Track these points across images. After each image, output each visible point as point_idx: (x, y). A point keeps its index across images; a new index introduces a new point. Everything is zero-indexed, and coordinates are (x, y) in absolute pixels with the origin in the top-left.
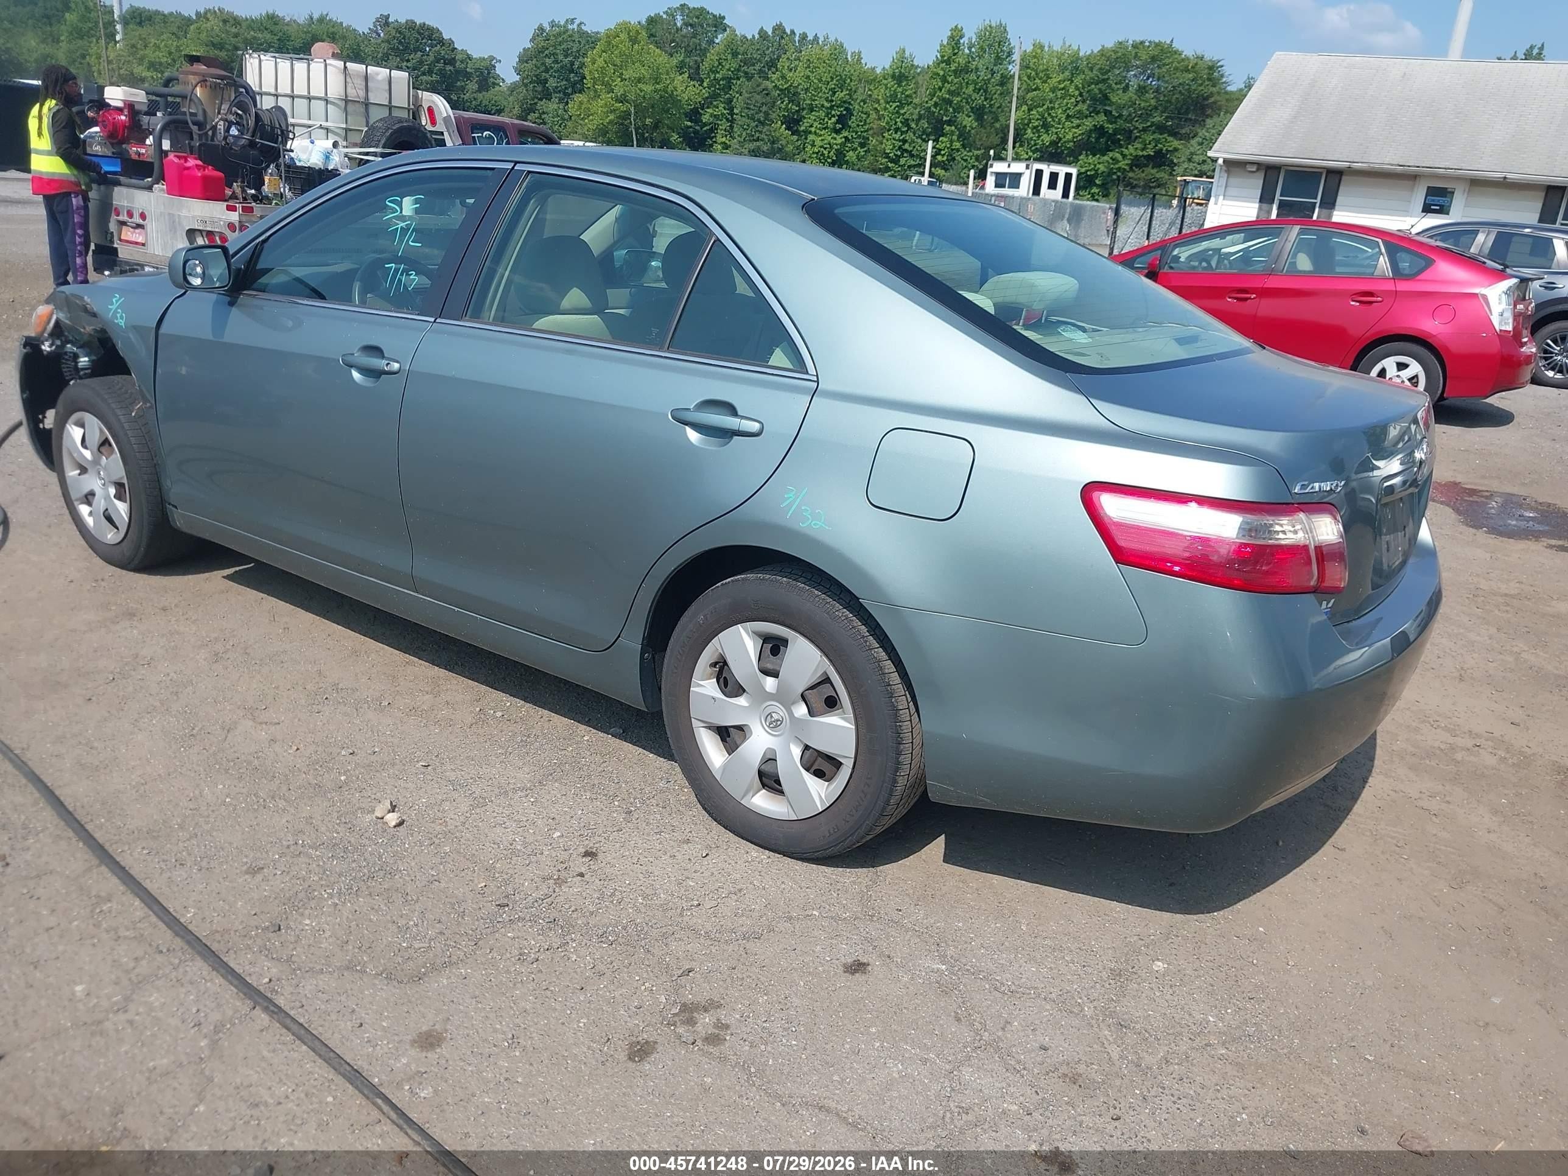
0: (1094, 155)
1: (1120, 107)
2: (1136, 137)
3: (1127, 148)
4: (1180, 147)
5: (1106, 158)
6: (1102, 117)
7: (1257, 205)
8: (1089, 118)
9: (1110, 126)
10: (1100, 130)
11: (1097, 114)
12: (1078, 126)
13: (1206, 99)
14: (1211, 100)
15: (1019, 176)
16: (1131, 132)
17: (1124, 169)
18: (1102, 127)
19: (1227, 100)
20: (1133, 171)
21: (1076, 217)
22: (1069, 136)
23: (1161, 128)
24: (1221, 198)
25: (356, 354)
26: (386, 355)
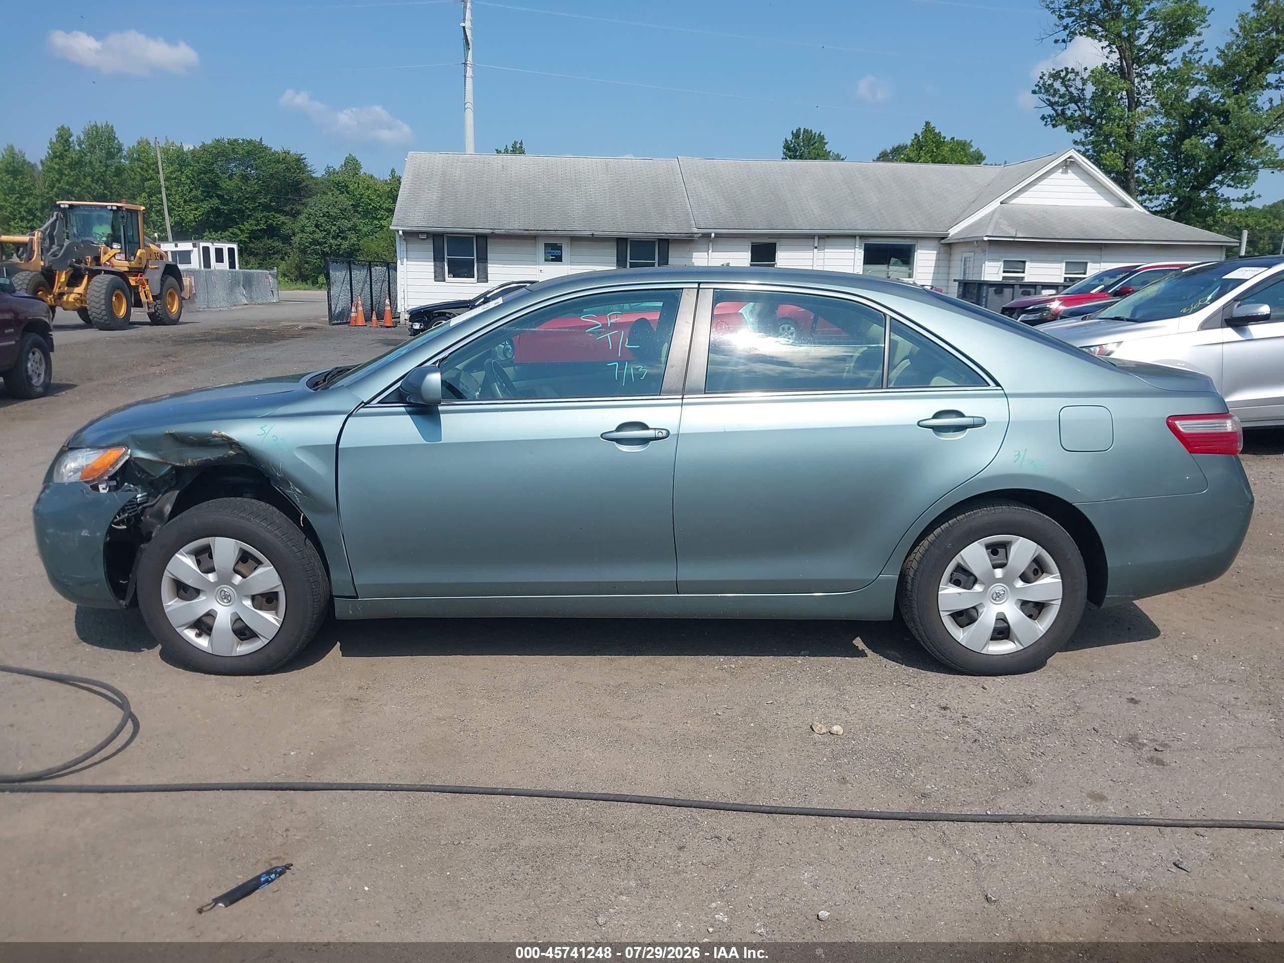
0: (216, 232)
1: (229, 192)
2: (250, 216)
3: (243, 225)
4: (287, 221)
5: (227, 233)
6: (216, 201)
7: (433, 264)
8: (205, 202)
9: (225, 208)
10: (216, 211)
11: (211, 198)
12: (196, 209)
13: (300, 183)
14: (304, 184)
15: (188, 253)
16: (243, 211)
17: (245, 241)
18: (218, 209)
19: (316, 184)
20: (253, 243)
21: (248, 282)
22: (191, 217)
23: (266, 208)
24: (405, 260)
25: (617, 431)
26: (650, 426)
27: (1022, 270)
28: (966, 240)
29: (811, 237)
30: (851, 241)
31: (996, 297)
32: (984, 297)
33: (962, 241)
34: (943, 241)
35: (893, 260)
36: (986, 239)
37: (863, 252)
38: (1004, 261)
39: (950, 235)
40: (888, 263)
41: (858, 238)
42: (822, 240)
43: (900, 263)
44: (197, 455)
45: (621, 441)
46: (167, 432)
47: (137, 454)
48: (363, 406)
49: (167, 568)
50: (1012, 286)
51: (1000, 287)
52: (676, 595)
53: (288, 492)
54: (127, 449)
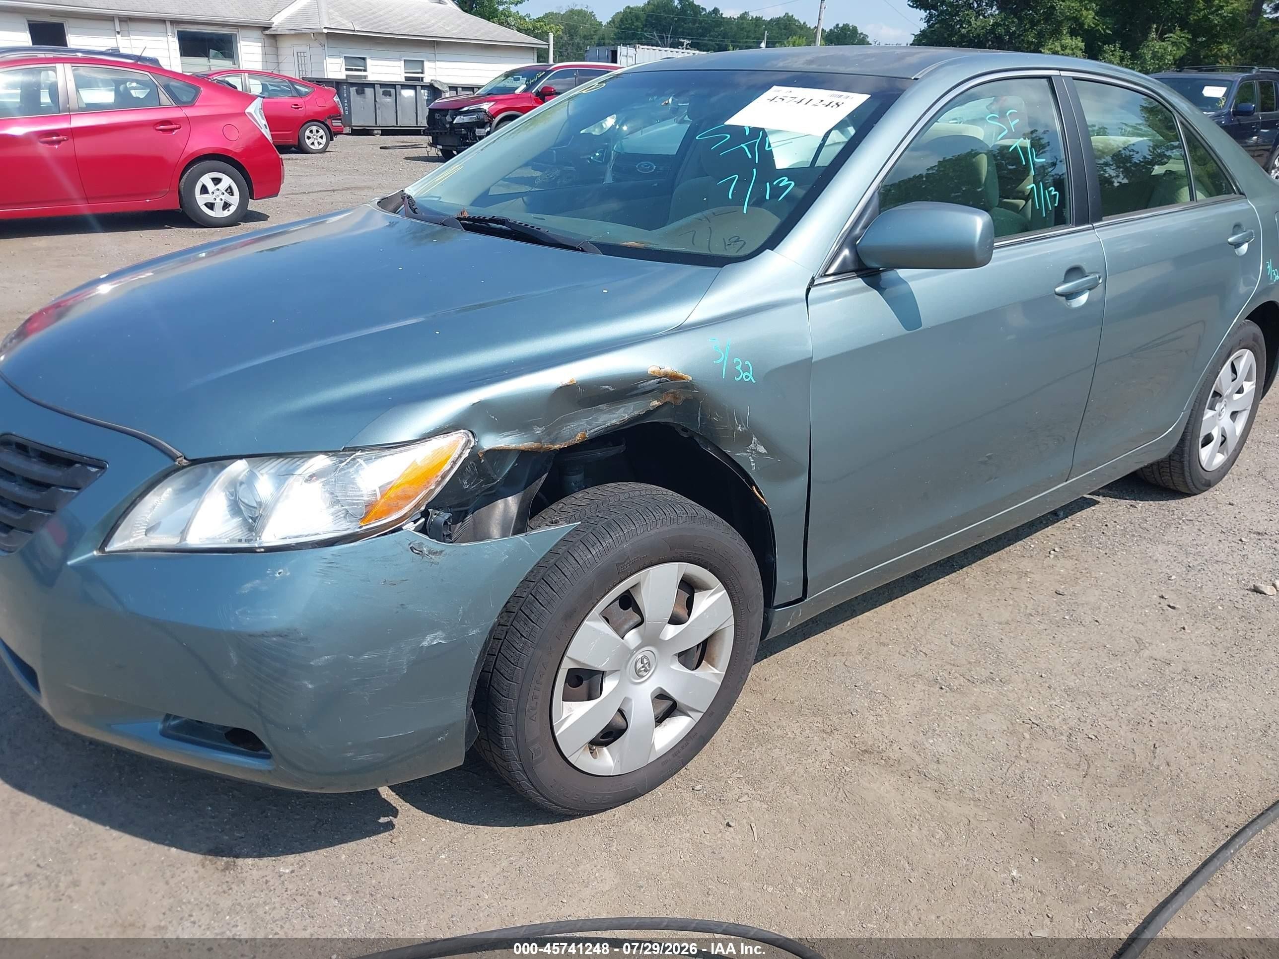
25: (1065, 281)
26: (1087, 271)
27: (363, 68)
28: (300, 32)
29: (109, 18)
30: (161, 27)
31: (358, 98)
32: (347, 98)
33: (293, 32)
34: (267, 32)
35: (212, 52)
36: (325, 31)
37: (177, 41)
38: (345, 57)
39: (274, 25)
40: (207, 56)
41: (168, 24)
42: (123, 24)
43: (220, 55)
44: (596, 419)
45: (1070, 295)
46: (560, 385)
47: (490, 442)
48: (812, 284)
49: (569, 653)
50: (372, 85)
51: (362, 86)
52: (1065, 483)
53: (739, 456)
54: (470, 435)
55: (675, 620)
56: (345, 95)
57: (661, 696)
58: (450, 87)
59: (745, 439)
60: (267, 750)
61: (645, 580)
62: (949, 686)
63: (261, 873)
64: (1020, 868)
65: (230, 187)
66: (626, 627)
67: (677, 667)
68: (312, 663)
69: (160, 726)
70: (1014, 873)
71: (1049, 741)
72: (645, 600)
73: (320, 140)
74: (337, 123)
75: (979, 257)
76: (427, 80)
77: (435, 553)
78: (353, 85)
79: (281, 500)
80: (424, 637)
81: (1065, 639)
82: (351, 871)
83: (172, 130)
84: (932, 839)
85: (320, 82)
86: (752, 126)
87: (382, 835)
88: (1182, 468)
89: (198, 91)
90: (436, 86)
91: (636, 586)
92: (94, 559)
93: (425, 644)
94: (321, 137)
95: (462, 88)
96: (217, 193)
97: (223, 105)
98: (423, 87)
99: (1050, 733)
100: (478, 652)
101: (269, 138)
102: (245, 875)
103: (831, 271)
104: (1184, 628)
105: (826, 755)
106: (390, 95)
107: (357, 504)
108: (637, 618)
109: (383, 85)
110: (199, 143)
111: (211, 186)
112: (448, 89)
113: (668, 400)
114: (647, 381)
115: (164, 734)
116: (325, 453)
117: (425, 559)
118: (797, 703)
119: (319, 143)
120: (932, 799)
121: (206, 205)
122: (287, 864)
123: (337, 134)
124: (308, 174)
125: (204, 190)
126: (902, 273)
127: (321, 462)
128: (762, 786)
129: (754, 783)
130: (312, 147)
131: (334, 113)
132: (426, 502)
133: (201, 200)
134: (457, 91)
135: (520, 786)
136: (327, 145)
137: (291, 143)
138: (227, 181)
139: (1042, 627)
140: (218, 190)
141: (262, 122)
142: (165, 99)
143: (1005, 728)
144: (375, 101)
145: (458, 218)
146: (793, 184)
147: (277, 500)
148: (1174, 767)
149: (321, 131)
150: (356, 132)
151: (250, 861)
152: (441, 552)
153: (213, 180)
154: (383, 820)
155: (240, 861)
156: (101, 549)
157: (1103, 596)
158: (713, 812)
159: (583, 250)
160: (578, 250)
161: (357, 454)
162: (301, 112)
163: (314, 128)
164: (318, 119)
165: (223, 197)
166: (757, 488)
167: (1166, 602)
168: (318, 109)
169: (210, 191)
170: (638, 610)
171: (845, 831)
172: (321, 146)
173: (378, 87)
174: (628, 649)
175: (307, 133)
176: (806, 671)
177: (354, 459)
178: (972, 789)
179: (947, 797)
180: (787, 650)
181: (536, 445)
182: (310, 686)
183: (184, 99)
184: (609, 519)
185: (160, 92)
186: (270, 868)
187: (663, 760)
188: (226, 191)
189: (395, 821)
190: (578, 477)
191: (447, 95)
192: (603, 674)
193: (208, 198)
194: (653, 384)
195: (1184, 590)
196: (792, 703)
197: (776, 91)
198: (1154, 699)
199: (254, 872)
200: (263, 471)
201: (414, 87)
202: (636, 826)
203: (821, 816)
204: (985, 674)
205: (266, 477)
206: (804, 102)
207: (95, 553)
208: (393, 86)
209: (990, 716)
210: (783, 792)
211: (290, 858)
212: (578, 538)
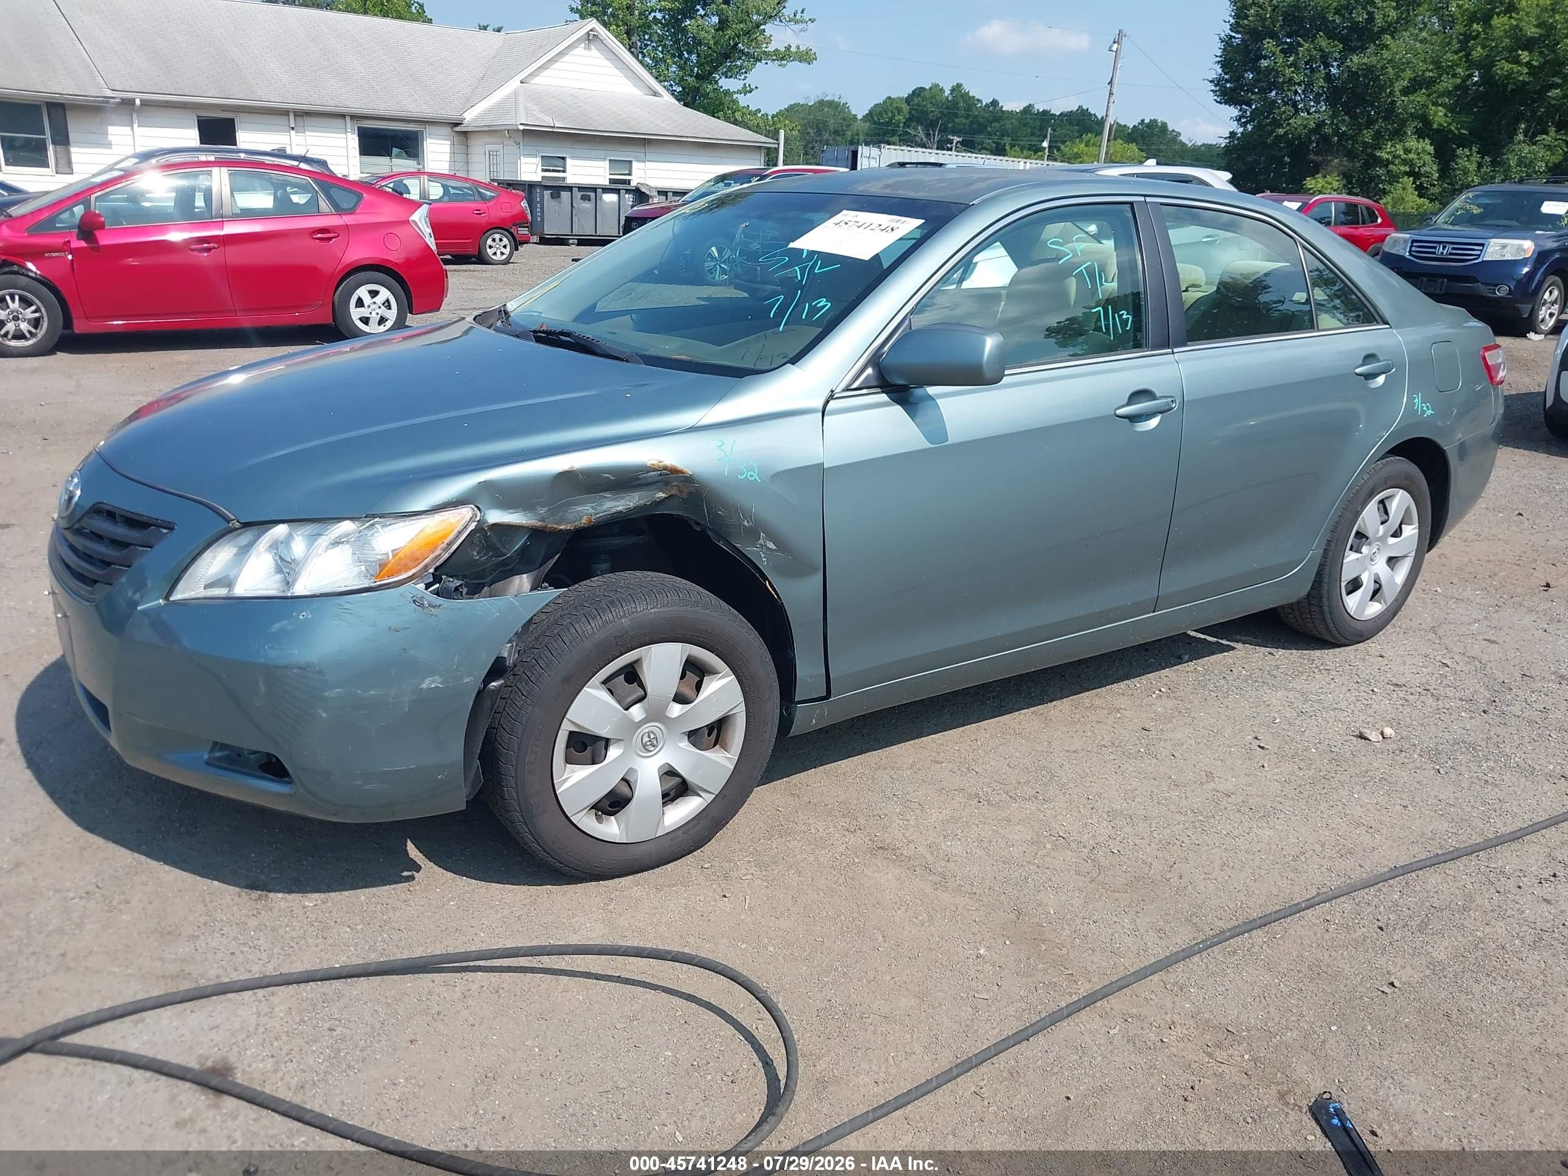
25: (1129, 403)
26: (1158, 395)
27: (562, 169)
28: (493, 128)
29: (284, 113)
30: (339, 122)
31: (553, 203)
32: (538, 202)
33: (486, 129)
34: (458, 129)
35: (395, 151)
36: (521, 128)
37: (357, 139)
38: (542, 157)
39: (465, 121)
40: (389, 155)
41: (348, 119)
42: (299, 119)
43: (404, 154)
44: (602, 505)
45: (1133, 418)
46: (561, 470)
47: (495, 516)
48: (831, 397)
49: (568, 716)
50: (570, 188)
51: (557, 189)
52: (1152, 614)
53: (750, 551)
54: (476, 509)
55: (680, 699)
56: (538, 199)
57: (669, 772)
58: (659, 192)
59: (753, 534)
60: (291, 778)
61: (646, 656)
62: (988, 801)
63: (288, 904)
64: (988, 948)
65: (388, 301)
66: (630, 699)
67: (685, 744)
68: (326, 694)
69: (206, 756)
70: (982, 952)
71: (1069, 852)
72: (648, 675)
73: (503, 250)
74: (523, 231)
75: (988, 374)
76: (634, 184)
77: (434, 607)
78: (547, 187)
79: (311, 557)
80: (423, 681)
81: (1131, 769)
82: (367, 908)
83: (330, 239)
84: (914, 920)
85: (511, 184)
86: (811, 249)
87: (401, 885)
88: (1322, 613)
89: (360, 197)
90: (643, 190)
91: (638, 661)
92: (160, 607)
93: (424, 686)
94: (505, 247)
95: (674, 192)
96: (374, 306)
97: (387, 213)
98: (628, 191)
99: (1074, 845)
100: (473, 699)
101: (434, 247)
102: (274, 905)
103: (855, 386)
104: (1263, 766)
105: (842, 849)
106: (589, 200)
107: (372, 562)
108: (641, 693)
109: (581, 188)
110: (357, 253)
111: (367, 299)
112: (656, 194)
113: (673, 492)
114: (647, 473)
115: (208, 763)
116: (351, 519)
117: (425, 611)
118: (830, 806)
119: (502, 254)
120: (929, 890)
121: (360, 319)
122: (312, 900)
123: (522, 243)
124: (483, 287)
125: (360, 303)
126: (931, 390)
127: (347, 526)
128: (769, 869)
129: (760, 866)
130: (494, 257)
131: (519, 219)
132: (434, 566)
133: (355, 313)
134: (666, 196)
135: (522, 838)
136: (511, 255)
137: (469, 253)
138: (384, 294)
139: (1112, 757)
140: (375, 303)
141: (427, 231)
142: (324, 205)
143: (1029, 838)
144: (572, 206)
145: (534, 332)
146: (829, 304)
147: (307, 557)
148: (1184, 880)
149: (505, 239)
150: (544, 241)
151: (280, 895)
152: (440, 606)
153: (370, 292)
154: (405, 874)
155: (272, 895)
156: (167, 598)
157: (1192, 734)
158: (714, 886)
159: (627, 361)
160: (622, 360)
161: (376, 520)
162: (483, 219)
163: (497, 236)
164: (501, 226)
165: (379, 311)
166: (770, 583)
167: (1258, 743)
168: (503, 215)
169: (366, 304)
170: (642, 686)
171: (833, 908)
172: (504, 257)
173: (575, 190)
174: (633, 722)
175: (489, 242)
176: (850, 780)
177: (372, 525)
178: (972, 885)
179: (944, 889)
180: (839, 763)
181: (540, 523)
182: (324, 715)
183: (345, 206)
184: (614, 597)
185: (319, 199)
186: (297, 901)
187: (673, 835)
188: (383, 304)
189: (416, 875)
190: (604, 566)
191: (656, 200)
192: (607, 742)
193: (364, 312)
194: (655, 476)
195: (1284, 733)
196: (826, 805)
197: (846, 215)
198: (1197, 824)
199: (283, 903)
200: (299, 533)
201: (617, 191)
202: (637, 892)
203: (815, 895)
204: (1031, 792)
205: (300, 538)
206: (864, 226)
207: (161, 601)
208: (594, 189)
209: (1018, 827)
210: (787, 874)
211: (316, 896)
212: (582, 612)
